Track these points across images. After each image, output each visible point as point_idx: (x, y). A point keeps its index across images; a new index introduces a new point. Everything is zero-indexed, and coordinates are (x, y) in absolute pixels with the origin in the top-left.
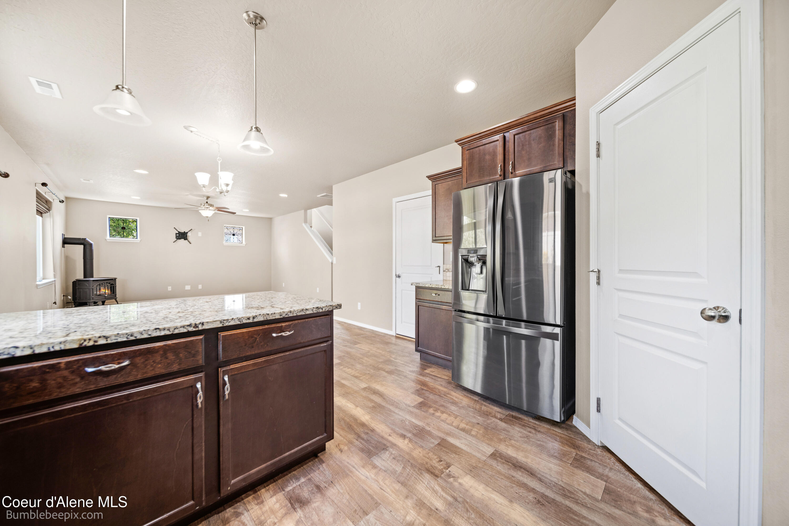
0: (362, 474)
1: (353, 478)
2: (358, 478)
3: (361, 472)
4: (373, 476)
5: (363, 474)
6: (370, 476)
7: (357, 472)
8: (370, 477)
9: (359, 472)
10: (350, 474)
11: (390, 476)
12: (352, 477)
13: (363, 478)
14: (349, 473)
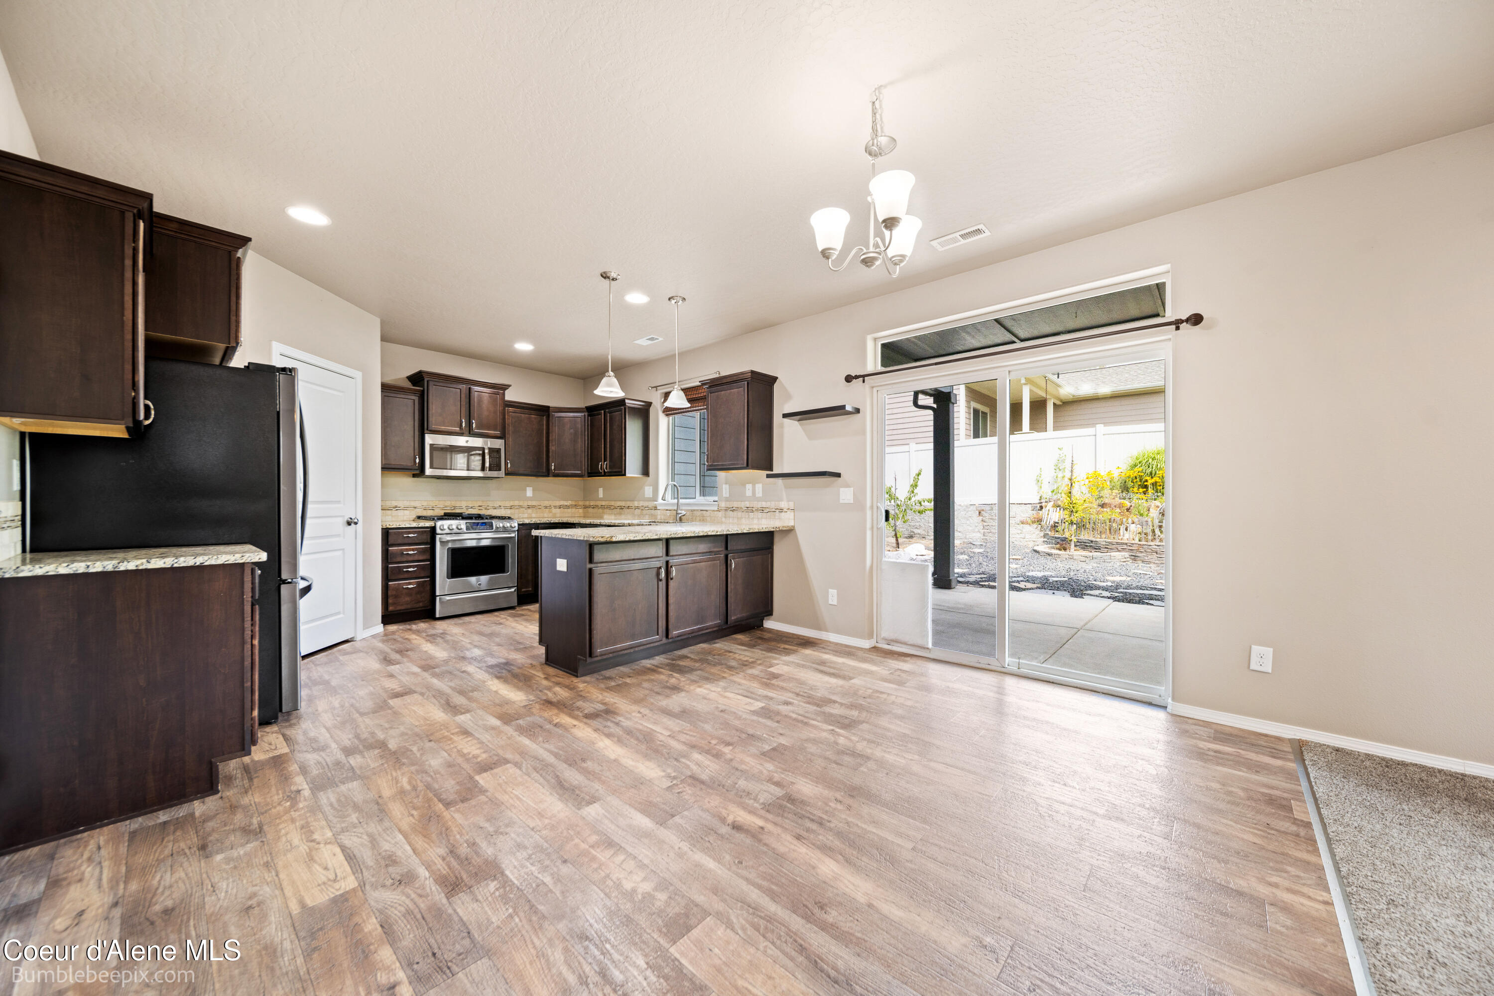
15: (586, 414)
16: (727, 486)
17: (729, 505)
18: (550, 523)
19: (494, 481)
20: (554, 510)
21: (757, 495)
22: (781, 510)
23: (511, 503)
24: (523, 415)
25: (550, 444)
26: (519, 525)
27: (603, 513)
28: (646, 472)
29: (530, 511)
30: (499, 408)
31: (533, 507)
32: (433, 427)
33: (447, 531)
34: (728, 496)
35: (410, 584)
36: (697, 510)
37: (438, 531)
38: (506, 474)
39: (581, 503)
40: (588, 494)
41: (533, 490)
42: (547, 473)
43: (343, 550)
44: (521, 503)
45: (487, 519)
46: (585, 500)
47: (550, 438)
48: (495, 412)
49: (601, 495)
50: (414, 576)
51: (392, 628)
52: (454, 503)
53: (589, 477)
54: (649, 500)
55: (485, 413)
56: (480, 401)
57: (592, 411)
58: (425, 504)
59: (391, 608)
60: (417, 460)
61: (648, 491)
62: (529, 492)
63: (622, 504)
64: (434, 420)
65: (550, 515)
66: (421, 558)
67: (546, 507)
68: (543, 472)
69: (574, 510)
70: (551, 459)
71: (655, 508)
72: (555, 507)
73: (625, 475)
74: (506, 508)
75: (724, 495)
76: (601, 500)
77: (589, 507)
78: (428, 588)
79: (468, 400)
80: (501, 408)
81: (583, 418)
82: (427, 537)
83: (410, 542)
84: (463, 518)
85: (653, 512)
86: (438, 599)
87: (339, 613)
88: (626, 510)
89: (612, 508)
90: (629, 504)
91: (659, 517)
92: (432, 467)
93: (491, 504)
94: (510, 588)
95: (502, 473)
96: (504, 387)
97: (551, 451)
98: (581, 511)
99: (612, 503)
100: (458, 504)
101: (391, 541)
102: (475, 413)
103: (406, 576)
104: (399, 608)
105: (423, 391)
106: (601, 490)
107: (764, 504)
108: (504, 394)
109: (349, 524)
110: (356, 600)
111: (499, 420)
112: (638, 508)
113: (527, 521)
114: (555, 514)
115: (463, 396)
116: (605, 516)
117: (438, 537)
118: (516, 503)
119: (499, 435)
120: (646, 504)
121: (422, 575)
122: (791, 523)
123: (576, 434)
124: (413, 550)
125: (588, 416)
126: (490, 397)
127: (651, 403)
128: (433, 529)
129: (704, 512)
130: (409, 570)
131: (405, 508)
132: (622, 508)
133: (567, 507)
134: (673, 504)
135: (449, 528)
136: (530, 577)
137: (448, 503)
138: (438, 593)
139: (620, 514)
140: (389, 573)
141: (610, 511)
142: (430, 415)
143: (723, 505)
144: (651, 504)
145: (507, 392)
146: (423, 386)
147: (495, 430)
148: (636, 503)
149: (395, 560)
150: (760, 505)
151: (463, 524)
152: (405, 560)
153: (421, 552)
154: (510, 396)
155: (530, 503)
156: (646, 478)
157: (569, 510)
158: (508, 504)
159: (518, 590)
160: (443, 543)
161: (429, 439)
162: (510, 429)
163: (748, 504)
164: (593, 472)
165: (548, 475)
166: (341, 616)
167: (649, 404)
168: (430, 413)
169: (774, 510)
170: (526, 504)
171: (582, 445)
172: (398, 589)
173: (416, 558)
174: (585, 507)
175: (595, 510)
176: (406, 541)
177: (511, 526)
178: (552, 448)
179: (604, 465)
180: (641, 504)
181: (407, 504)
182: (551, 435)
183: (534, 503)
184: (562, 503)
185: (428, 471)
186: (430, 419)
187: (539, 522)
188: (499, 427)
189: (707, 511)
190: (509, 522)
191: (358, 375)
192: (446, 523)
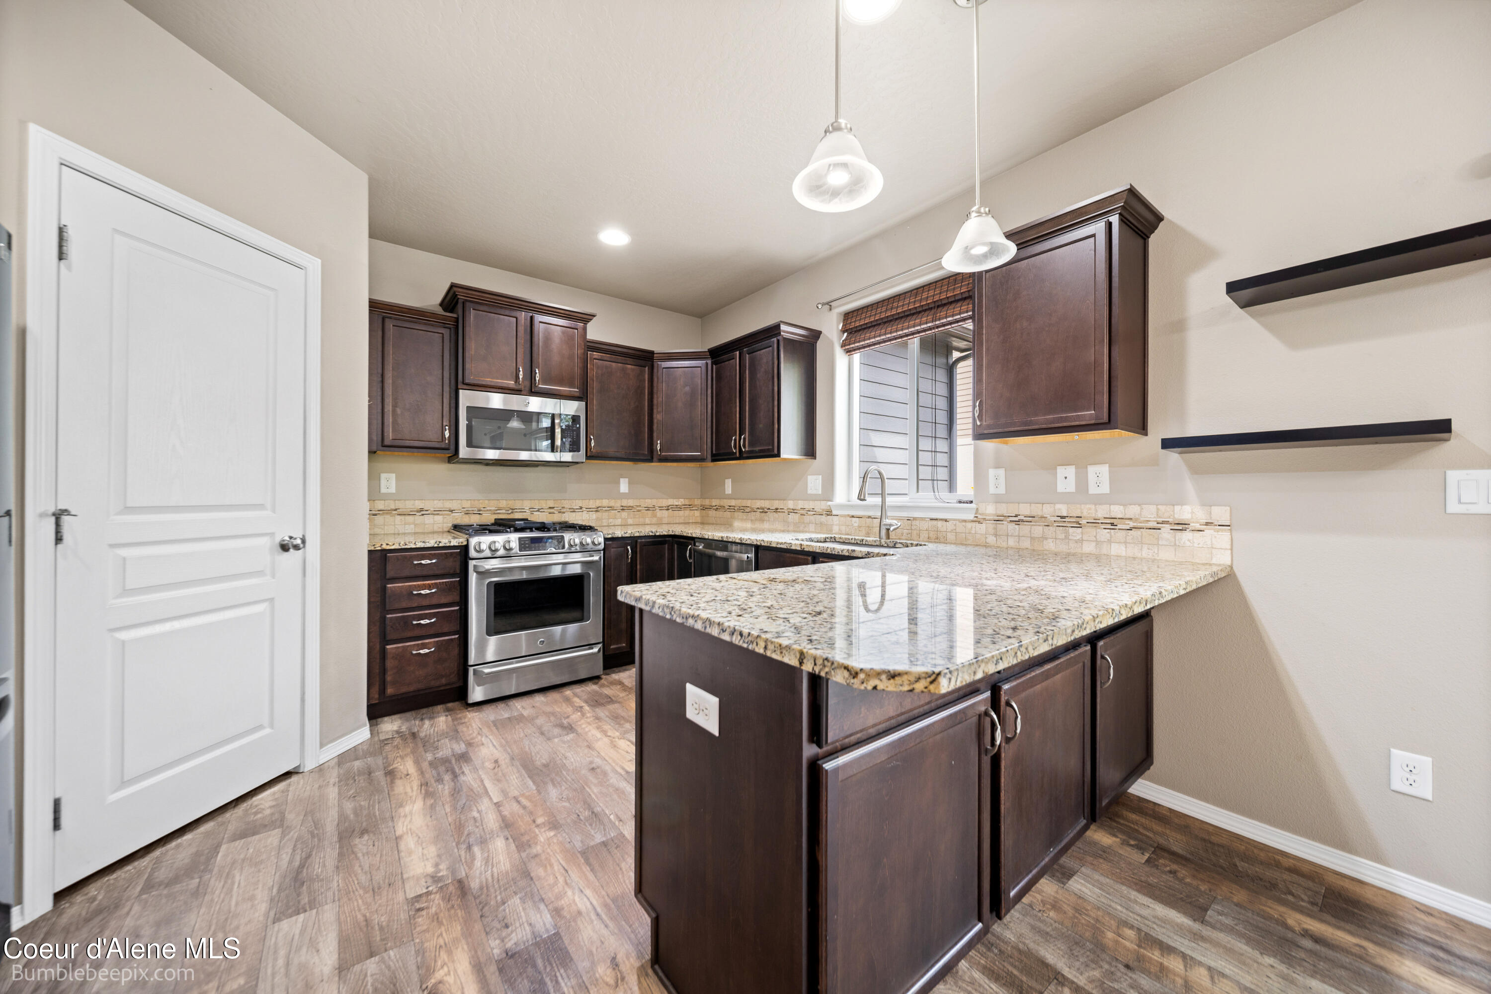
0: (588, 899)
1: (607, 892)
2: (597, 893)
3: (588, 904)
4: (570, 893)
5: (585, 899)
6: (574, 894)
7: (595, 903)
8: (577, 891)
9: (591, 903)
10: (609, 901)
11: (538, 890)
12: (608, 895)
13: (588, 892)
14: (611, 903)
15: (709, 362)
16: (1001, 472)
17: (1004, 509)
18: (655, 536)
19: (572, 469)
20: (659, 513)
21: (1093, 490)
22: (1181, 526)
23: (598, 503)
24: (614, 364)
25: (655, 411)
26: (606, 539)
27: (733, 518)
28: (810, 450)
29: (624, 514)
30: (578, 351)
31: (630, 508)
32: (470, 379)
33: (488, 553)
34: (1002, 490)
35: (424, 646)
36: (922, 519)
37: (473, 553)
38: (588, 457)
39: (697, 502)
40: (707, 488)
41: (630, 483)
42: (650, 456)
43: (271, 600)
44: (612, 503)
45: (555, 530)
46: (702, 497)
47: (655, 402)
48: (571, 357)
49: (729, 489)
50: (432, 632)
51: (390, 725)
52: (511, 504)
53: (713, 461)
54: (815, 498)
55: (556, 358)
56: (548, 339)
57: (718, 354)
58: (467, 505)
59: (390, 691)
60: (447, 434)
61: (814, 484)
62: (624, 486)
63: (765, 504)
64: (473, 370)
65: (654, 520)
66: (444, 600)
67: (648, 509)
68: (643, 455)
69: (687, 512)
70: (655, 435)
71: (829, 513)
72: (661, 508)
73: (778, 455)
74: (589, 510)
75: (992, 490)
76: (729, 497)
77: (710, 508)
78: (455, 651)
79: (528, 337)
80: (581, 351)
81: (704, 368)
82: (454, 564)
83: (425, 573)
84: (517, 530)
85: (824, 518)
86: (471, 670)
87: (260, 727)
88: (771, 515)
89: (748, 510)
90: (776, 504)
91: (836, 529)
92: (470, 444)
93: (567, 504)
94: (590, 646)
95: (581, 456)
96: (586, 318)
97: (655, 421)
98: (697, 513)
99: (748, 503)
100: (518, 504)
101: (391, 573)
102: (540, 358)
103: (417, 633)
104: (404, 689)
105: (457, 320)
106: (728, 483)
107: (1117, 511)
108: (585, 329)
109: (284, 548)
110: (303, 694)
111: (577, 370)
112: (794, 511)
113: (619, 533)
114: (661, 519)
115: (521, 329)
116: (737, 524)
117: (472, 563)
118: (605, 502)
119: (577, 394)
120: (809, 505)
121: (446, 630)
122: (1223, 559)
123: (693, 393)
124: (429, 587)
125: (712, 364)
126: (563, 333)
127: (820, 333)
128: (465, 548)
129: (940, 523)
130: (422, 622)
131: (437, 512)
132: (764, 511)
133: (678, 508)
134: (874, 507)
135: (490, 548)
136: (623, 626)
137: (503, 504)
138: (471, 661)
139: (762, 520)
140: (388, 628)
141: (744, 516)
142: (467, 360)
143: (990, 510)
144: (820, 506)
145: (590, 326)
146: (457, 313)
147: (571, 385)
148: (791, 504)
149: (397, 606)
150: (1102, 512)
151: (514, 538)
152: (415, 605)
153: (442, 589)
154: (595, 332)
155: (625, 503)
156: (810, 461)
157: (681, 513)
158: (593, 504)
159: (605, 649)
160: (482, 574)
161: (467, 398)
162: (594, 386)
163: (1063, 510)
164: (721, 454)
165: (651, 460)
166: (267, 731)
167: (815, 335)
168: (467, 354)
169: (1155, 525)
170: (617, 504)
171: (703, 409)
172: (402, 656)
173: (435, 601)
174: (704, 508)
175: (719, 513)
176: (418, 572)
177: (593, 543)
178: (658, 417)
179: (740, 441)
180: (801, 504)
181: (438, 505)
182: (655, 396)
183: (631, 503)
184: (671, 502)
185: (464, 451)
186: (467, 366)
187: (637, 534)
188: (577, 382)
189: (946, 521)
190: (590, 536)
191: (314, 264)
192: (485, 540)
